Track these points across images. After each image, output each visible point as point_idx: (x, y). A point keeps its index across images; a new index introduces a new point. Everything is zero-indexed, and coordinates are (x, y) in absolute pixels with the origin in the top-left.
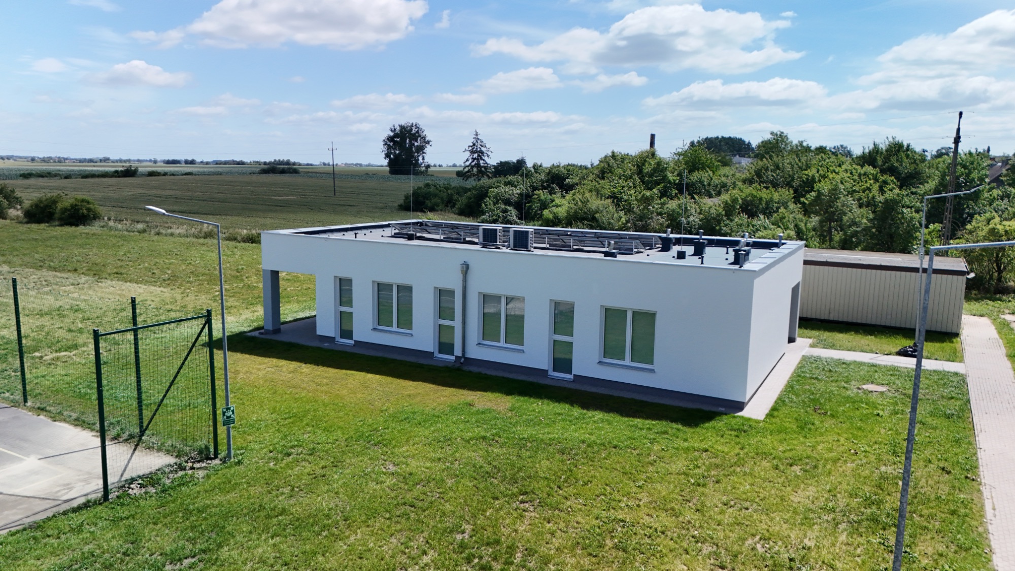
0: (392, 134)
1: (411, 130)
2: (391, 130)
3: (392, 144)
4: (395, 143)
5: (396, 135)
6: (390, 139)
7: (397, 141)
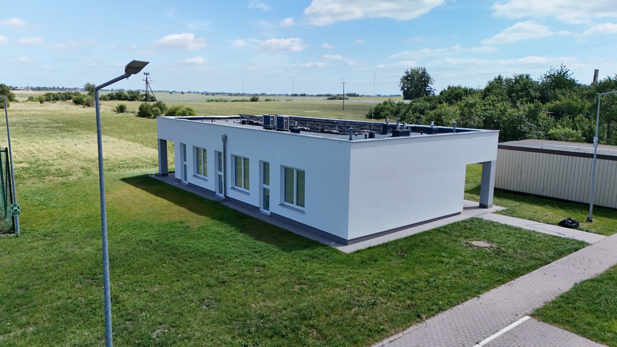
0: (406, 75)
1: (418, 72)
2: (406, 73)
3: (406, 81)
4: (408, 80)
5: (409, 76)
6: (406, 78)
7: (409, 79)
